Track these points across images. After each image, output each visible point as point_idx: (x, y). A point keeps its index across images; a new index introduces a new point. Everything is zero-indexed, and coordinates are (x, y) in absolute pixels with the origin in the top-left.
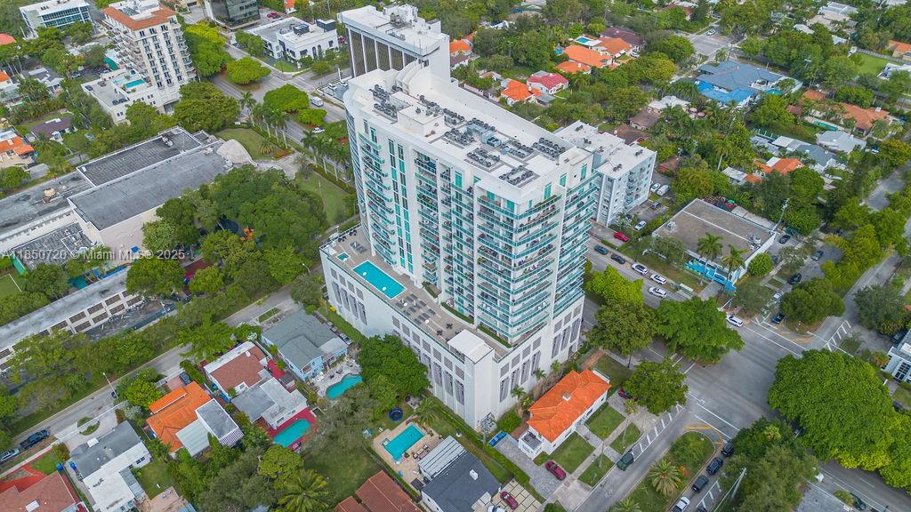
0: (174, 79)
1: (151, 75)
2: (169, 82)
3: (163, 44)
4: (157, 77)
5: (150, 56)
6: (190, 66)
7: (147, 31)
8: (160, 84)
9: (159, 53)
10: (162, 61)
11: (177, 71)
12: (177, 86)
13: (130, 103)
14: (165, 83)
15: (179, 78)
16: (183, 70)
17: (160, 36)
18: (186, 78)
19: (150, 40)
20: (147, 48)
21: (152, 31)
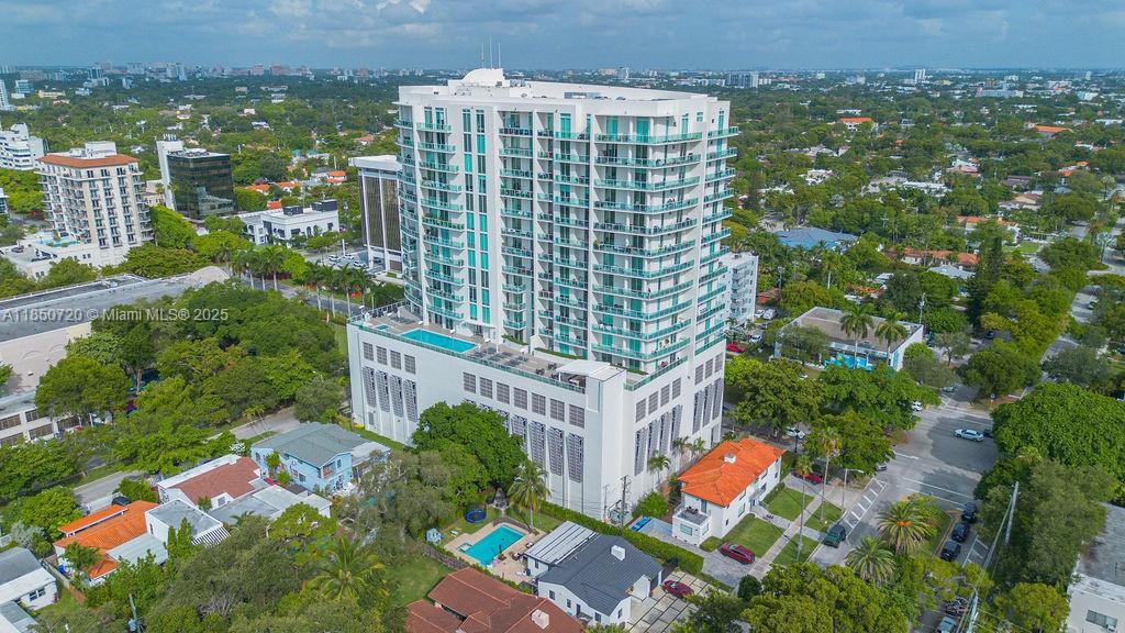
0: (124, 238)
1: (93, 228)
2: (116, 240)
3: (116, 192)
4: (100, 231)
5: (95, 203)
6: (147, 226)
7: (97, 172)
8: (102, 242)
9: (109, 201)
10: (111, 211)
11: (129, 227)
12: (126, 248)
13: (57, 261)
14: (109, 241)
15: (131, 237)
16: (137, 228)
17: (114, 182)
18: (139, 240)
19: (100, 184)
20: (93, 192)
21: (104, 173)
